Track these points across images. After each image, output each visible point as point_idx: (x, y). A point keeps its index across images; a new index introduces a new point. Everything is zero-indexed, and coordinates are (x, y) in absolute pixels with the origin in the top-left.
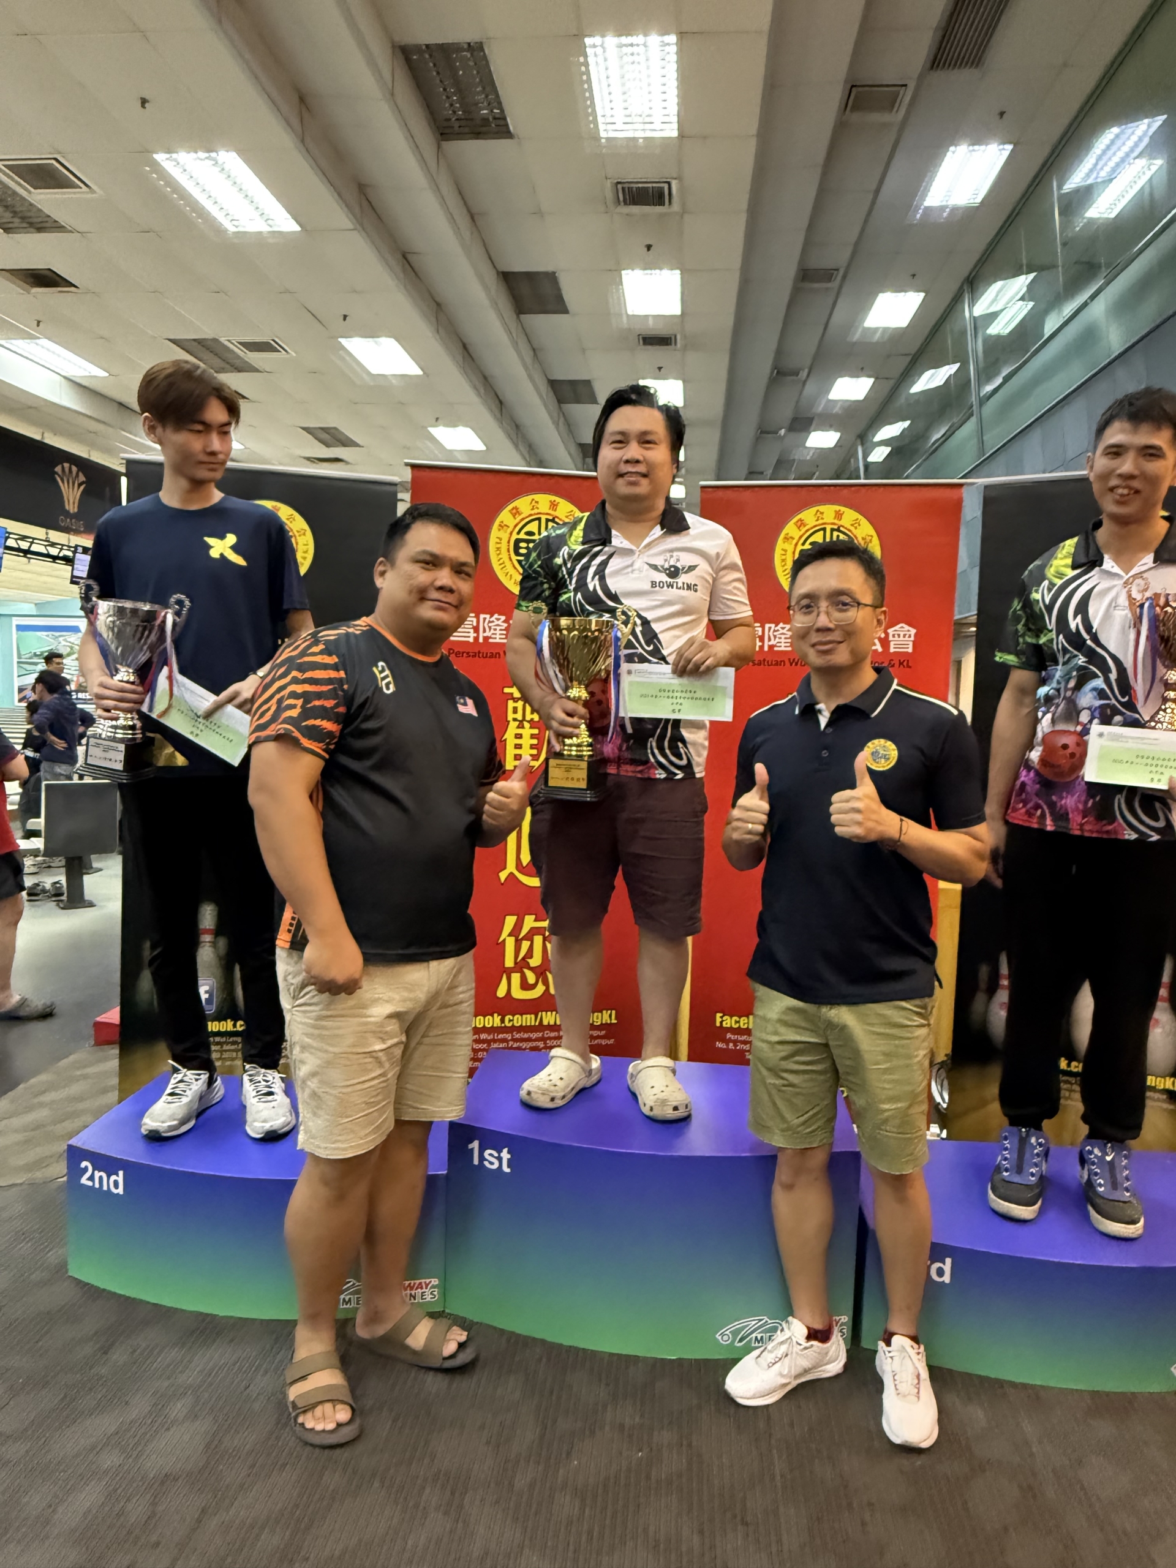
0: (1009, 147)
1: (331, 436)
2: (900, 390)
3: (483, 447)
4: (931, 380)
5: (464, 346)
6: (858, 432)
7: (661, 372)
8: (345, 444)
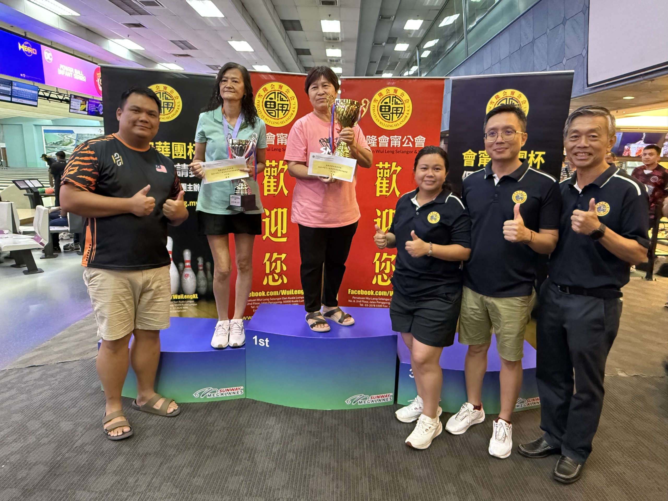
1: (184, 45)
2: (435, 26)
3: (253, 50)
4: (448, 21)
5: (243, 4)
6: (417, 43)
7: (330, 17)
8: (190, 49)
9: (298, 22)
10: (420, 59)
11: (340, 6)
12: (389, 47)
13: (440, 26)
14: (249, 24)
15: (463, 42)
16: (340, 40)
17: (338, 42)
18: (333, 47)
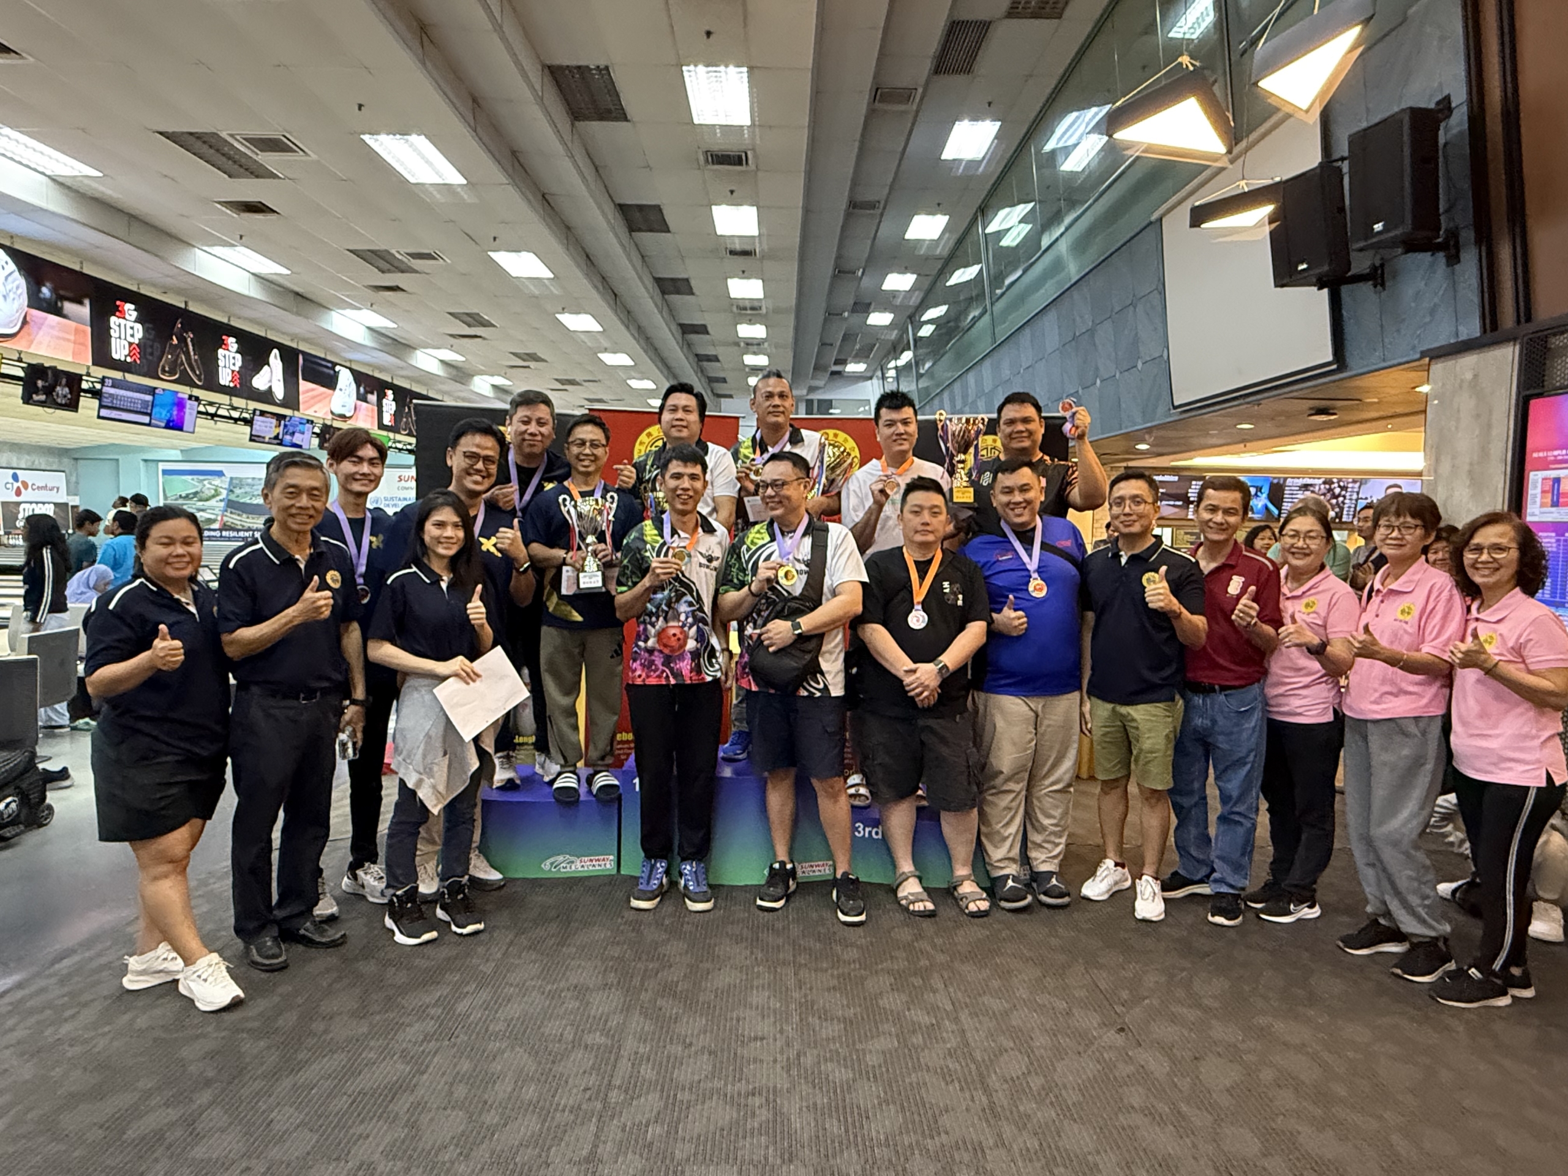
0: (999, 124)
1: (474, 320)
2: (938, 283)
3: (601, 329)
4: (963, 275)
5: (588, 256)
6: (908, 313)
7: (744, 274)
8: (484, 325)
9: (687, 280)
10: (917, 340)
11: (763, 258)
12: (856, 319)
13: (948, 284)
14: (596, 287)
15: (987, 318)
16: (764, 311)
17: (760, 315)
18: (751, 322)
